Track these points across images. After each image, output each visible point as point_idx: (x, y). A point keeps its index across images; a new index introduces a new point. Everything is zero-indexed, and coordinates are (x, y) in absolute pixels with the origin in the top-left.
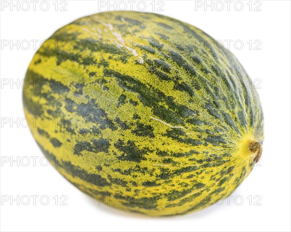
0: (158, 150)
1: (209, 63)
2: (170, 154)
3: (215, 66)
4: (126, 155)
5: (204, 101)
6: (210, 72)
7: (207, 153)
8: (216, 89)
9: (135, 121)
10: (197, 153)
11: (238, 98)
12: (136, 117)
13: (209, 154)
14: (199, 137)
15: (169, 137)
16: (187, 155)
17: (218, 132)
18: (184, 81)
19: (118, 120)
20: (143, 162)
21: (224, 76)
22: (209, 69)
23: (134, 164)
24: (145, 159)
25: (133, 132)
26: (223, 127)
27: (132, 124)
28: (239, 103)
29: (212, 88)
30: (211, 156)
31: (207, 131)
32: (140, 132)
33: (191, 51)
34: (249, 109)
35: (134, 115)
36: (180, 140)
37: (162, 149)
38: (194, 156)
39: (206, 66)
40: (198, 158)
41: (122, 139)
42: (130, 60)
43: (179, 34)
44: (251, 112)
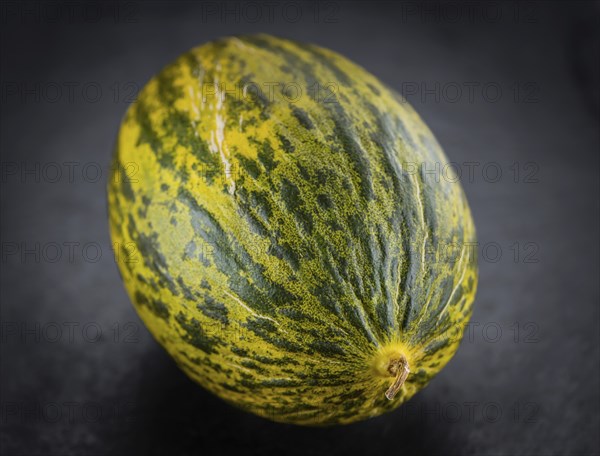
0: (233, 344)
1: (346, 211)
2: (252, 355)
3: (357, 216)
4: (190, 337)
5: (315, 282)
6: (342, 229)
7: (313, 365)
8: (343, 262)
9: (202, 291)
10: (296, 363)
11: (382, 280)
12: (205, 285)
13: (316, 367)
14: (300, 340)
15: (250, 330)
16: (279, 362)
17: (333, 336)
18: (288, 241)
19: (180, 281)
20: (213, 355)
21: (369, 236)
22: (341, 222)
23: (202, 355)
24: (216, 352)
25: (199, 308)
26: (342, 327)
27: (199, 295)
28: (384, 288)
29: (335, 259)
30: (319, 370)
31: (313, 333)
32: (209, 311)
33: (320, 182)
34: (405, 297)
35: (203, 282)
36: (268, 340)
37: (240, 345)
38: (290, 366)
39: (338, 216)
40: (297, 369)
41: (184, 312)
42: (218, 181)
43: (316, 141)
44: (409, 303)
